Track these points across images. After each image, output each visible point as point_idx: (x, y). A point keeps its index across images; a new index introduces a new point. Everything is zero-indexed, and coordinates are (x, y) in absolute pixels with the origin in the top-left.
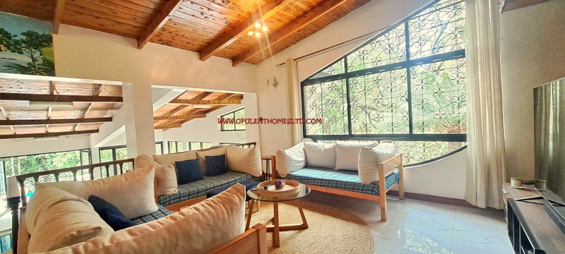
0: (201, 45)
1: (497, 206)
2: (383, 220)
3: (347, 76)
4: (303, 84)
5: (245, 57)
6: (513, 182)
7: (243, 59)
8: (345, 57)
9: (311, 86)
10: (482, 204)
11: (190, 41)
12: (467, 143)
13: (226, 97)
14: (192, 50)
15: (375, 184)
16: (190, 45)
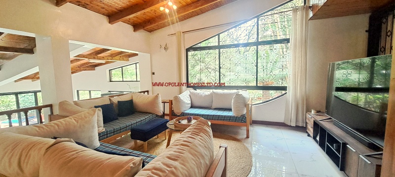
0: (112, 11)
1: (300, 125)
2: (248, 137)
3: (219, 47)
4: (188, 50)
5: (146, 26)
6: (313, 112)
7: (144, 27)
8: (219, 35)
9: (193, 52)
10: (293, 124)
11: (106, 7)
12: (287, 92)
13: (118, 55)
14: (103, 14)
15: (243, 116)
16: (104, 10)
